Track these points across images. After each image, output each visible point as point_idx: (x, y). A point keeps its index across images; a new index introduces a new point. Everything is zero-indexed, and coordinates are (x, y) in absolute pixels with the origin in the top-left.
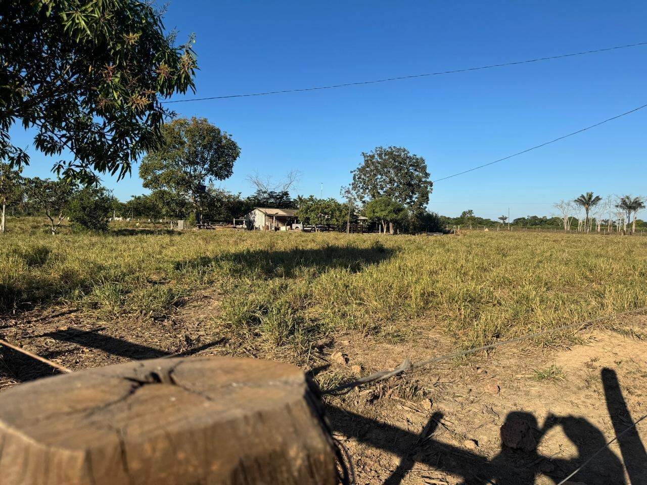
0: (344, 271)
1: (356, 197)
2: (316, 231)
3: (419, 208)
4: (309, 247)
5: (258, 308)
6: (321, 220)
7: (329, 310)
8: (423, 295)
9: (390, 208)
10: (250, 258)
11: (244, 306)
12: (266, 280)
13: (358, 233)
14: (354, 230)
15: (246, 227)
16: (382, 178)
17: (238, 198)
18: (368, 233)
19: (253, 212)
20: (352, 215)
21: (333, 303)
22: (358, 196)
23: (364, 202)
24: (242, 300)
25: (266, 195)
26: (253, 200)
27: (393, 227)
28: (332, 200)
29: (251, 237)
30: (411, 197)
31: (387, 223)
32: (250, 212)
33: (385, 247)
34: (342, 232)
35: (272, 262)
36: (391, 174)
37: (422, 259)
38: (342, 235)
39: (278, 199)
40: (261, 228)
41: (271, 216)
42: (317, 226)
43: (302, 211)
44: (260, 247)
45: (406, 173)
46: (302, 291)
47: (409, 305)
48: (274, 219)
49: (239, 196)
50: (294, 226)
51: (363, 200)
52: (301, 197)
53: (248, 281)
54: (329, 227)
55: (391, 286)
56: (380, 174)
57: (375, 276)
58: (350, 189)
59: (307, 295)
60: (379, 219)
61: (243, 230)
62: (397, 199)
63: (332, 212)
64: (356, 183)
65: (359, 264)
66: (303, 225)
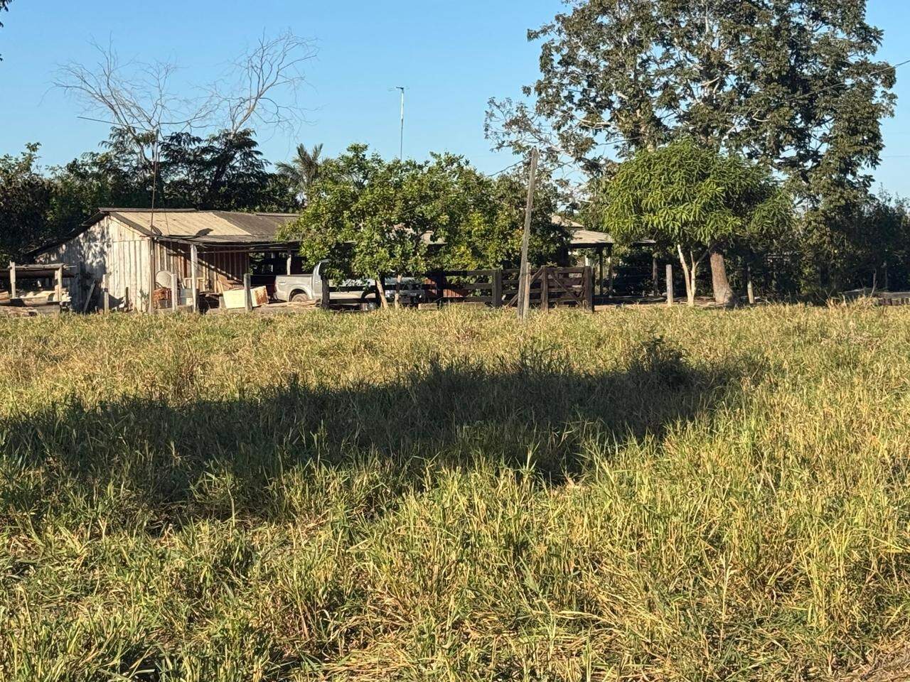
0: (506, 479)
1: (556, 143)
2: (385, 304)
3: (840, 183)
4: (350, 377)
5: (117, 661)
6: (405, 255)
7: (440, 658)
8: (858, 571)
9: (710, 188)
10: (81, 438)
11: (53, 655)
12: (155, 532)
13: (572, 304)
14: (551, 296)
15: (66, 298)
16: (667, 56)
17: (28, 169)
18: (619, 302)
19: (95, 229)
20: (542, 227)
21: (459, 623)
22: (565, 139)
23: (593, 166)
24: (43, 633)
25: (151, 153)
26: (97, 176)
27: (728, 271)
28: (451, 161)
29: (88, 342)
30: (801, 137)
31: (701, 255)
32: (84, 229)
33: (692, 361)
34: (499, 304)
35: (181, 450)
36: (710, 36)
37: (856, 411)
38: (499, 318)
39: (208, 165)
40: (137, 303)
41: (177, 246)
42: (388, 281)
43: (317, 217)
44: (125, 387)
45: (777, 32)
46: (319, 574)
47: (799, 620)
48: (193, 254)
49: (30, 159)
50: (284, 284)
51: (590, 156)
52: (310, 153)
53: (74, 543)
54: (443, 285)
55: (718, 537)
56: (662, 40)
57: (644, 495)
58: (531, 111)
59: (340, 594)
60: (664, 240)
61: (55, 313)
62: (738, 147)
63: (451, 215)
64: (555, 81)
65: (574, 446)
66: (325, 278)
